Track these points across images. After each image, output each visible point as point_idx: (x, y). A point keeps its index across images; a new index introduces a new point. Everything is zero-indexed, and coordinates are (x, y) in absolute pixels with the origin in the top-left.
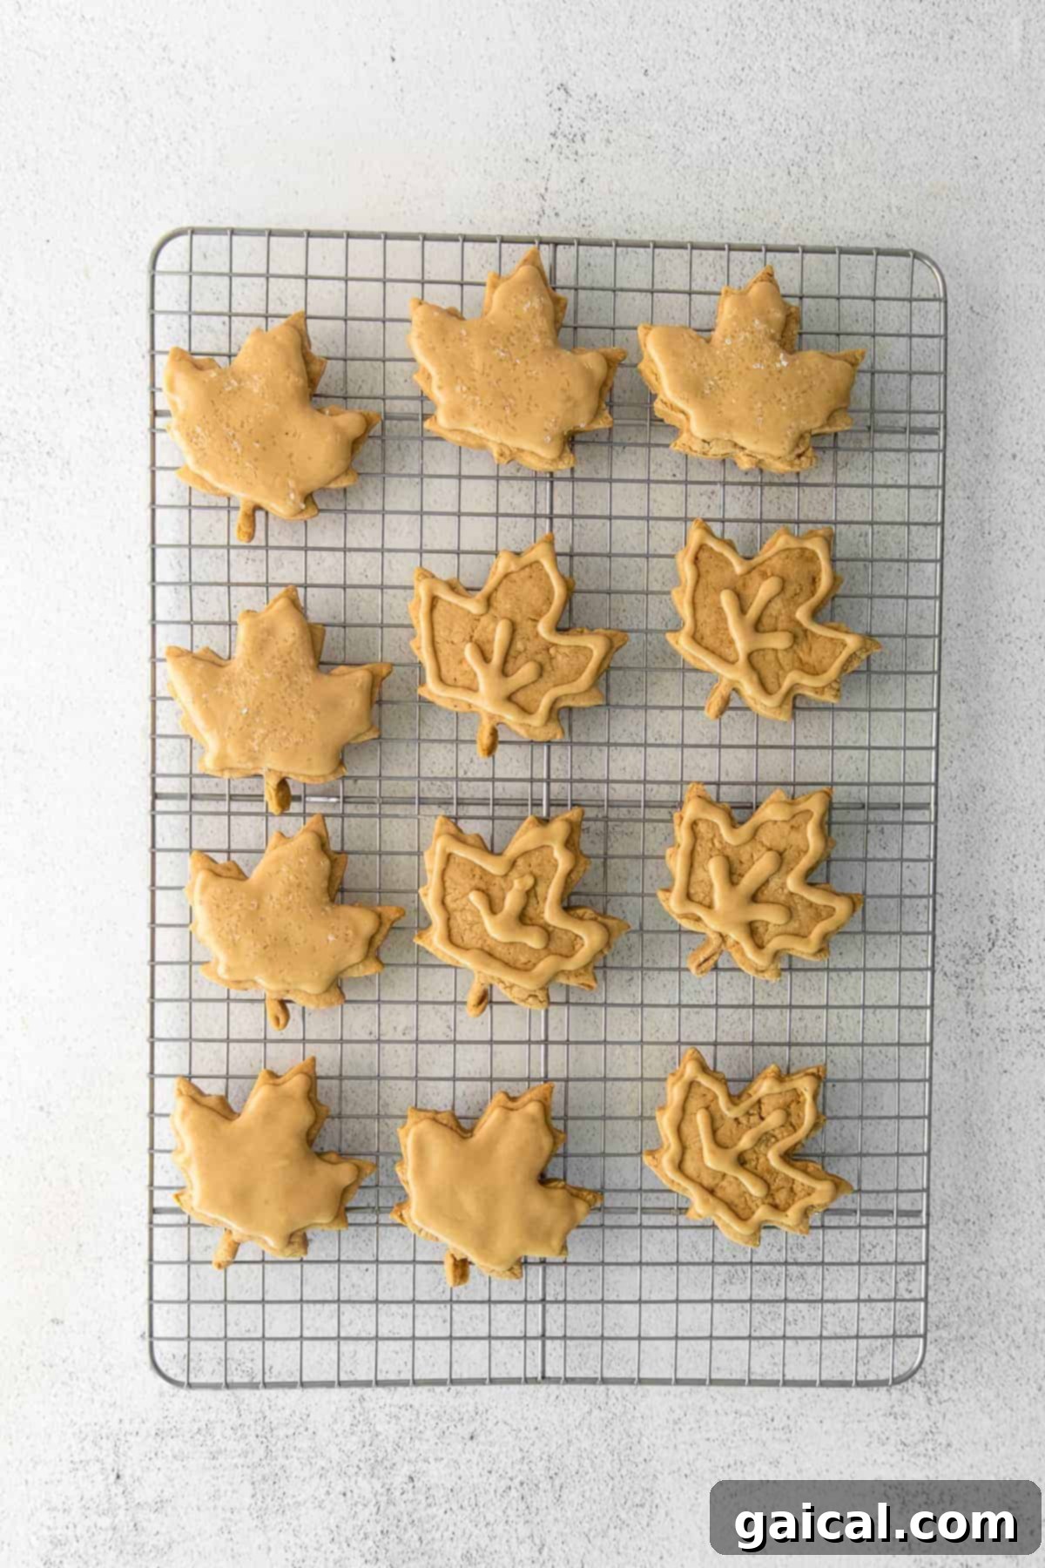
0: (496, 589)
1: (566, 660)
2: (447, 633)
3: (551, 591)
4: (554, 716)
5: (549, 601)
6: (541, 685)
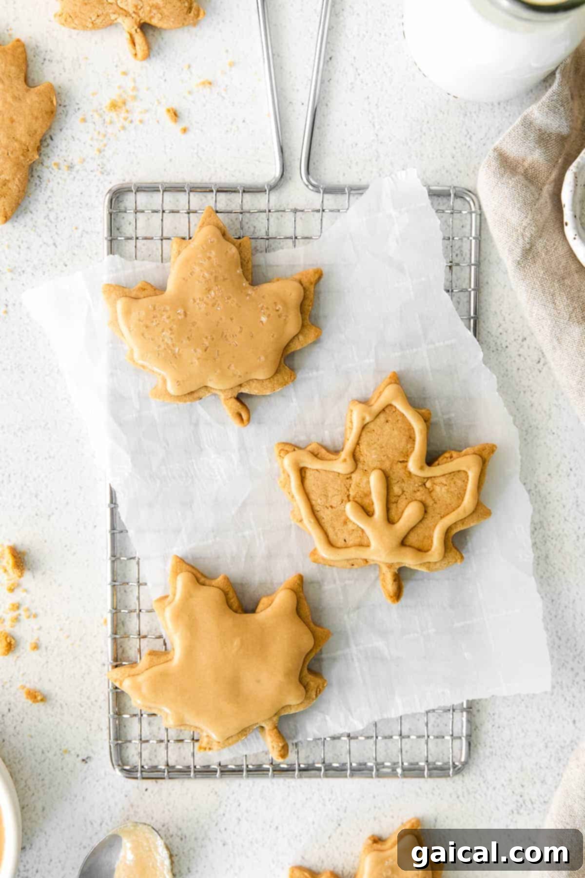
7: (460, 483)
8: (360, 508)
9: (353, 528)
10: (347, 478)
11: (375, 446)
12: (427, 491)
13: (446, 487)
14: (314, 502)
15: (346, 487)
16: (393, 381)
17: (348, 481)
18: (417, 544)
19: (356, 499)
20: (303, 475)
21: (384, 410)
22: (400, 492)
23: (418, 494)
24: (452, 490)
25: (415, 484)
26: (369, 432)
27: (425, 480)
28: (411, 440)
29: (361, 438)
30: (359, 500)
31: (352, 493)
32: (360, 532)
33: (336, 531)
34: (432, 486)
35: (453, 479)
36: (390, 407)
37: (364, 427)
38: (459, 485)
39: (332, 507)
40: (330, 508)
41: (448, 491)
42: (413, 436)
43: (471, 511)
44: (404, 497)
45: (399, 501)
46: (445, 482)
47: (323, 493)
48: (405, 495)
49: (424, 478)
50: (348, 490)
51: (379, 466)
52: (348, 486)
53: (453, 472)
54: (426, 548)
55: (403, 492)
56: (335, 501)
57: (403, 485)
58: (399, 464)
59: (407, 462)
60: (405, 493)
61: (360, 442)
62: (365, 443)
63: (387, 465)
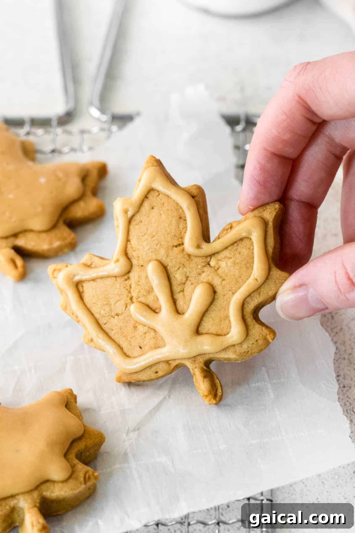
0: (128, 240)
1: (230, 262)
2: (107, 309)
3: (178, 207)
4: (250, 320)
5: (182, 218)
6: (220, 302)
7: (245, 251)
8: (146, 307)
9: (145, 331)
10: (126, 280)
11: (146, 237)
12: (213, 270)
13: (231, 260)
14: (97, 316)
15: (127, 289)
16: (150, 165)
17: (127, 282)
18: (213, 330)
19: (140, 299)
20: (81, 290)
21: (146, 197)
22: (184, 279)
23: (204, 275)
24: (238, 261)
25: (197, 266)
26: (136, 225)
27: (209, 259)
28: (181, 220)
29: (130, 233)
30: (142, 299)
31: (134, 294)
32: (152, 333)
33: (129, 338)
34: (217, 264)
35: (236, 250)
36: (152, 192)
37: (130, 221)
38: (245, 254)
39: (117, 315)
40: (116, 317)
41: (234, 263)
42: (183, 216)
43: (264, 278)
44: (190, 283)
45: (185, 289)
46: (228, 255)
47: (105, 303)
48: (190, 281)
49: (207, 257)
50: (130, 292)
51: (154, 257)
52: (128, 287)
53: (236, 242)
54: (224, 332)
55: (187, 278)
56: (119, 307)
57: (185, 270)
58: (175, 248)
59: (183, 244)
60: (189, 278)
61: (130, 238)
62: (135, 237)
63: (162, 255)
